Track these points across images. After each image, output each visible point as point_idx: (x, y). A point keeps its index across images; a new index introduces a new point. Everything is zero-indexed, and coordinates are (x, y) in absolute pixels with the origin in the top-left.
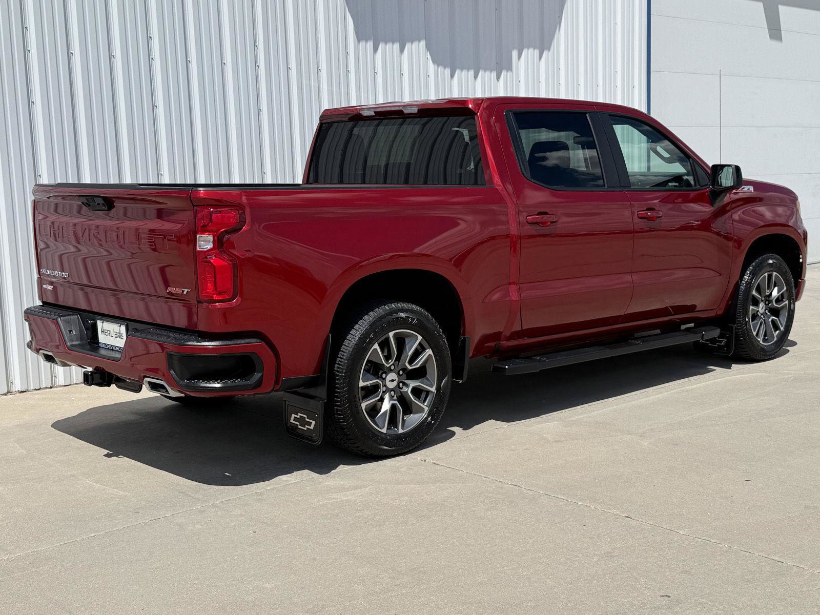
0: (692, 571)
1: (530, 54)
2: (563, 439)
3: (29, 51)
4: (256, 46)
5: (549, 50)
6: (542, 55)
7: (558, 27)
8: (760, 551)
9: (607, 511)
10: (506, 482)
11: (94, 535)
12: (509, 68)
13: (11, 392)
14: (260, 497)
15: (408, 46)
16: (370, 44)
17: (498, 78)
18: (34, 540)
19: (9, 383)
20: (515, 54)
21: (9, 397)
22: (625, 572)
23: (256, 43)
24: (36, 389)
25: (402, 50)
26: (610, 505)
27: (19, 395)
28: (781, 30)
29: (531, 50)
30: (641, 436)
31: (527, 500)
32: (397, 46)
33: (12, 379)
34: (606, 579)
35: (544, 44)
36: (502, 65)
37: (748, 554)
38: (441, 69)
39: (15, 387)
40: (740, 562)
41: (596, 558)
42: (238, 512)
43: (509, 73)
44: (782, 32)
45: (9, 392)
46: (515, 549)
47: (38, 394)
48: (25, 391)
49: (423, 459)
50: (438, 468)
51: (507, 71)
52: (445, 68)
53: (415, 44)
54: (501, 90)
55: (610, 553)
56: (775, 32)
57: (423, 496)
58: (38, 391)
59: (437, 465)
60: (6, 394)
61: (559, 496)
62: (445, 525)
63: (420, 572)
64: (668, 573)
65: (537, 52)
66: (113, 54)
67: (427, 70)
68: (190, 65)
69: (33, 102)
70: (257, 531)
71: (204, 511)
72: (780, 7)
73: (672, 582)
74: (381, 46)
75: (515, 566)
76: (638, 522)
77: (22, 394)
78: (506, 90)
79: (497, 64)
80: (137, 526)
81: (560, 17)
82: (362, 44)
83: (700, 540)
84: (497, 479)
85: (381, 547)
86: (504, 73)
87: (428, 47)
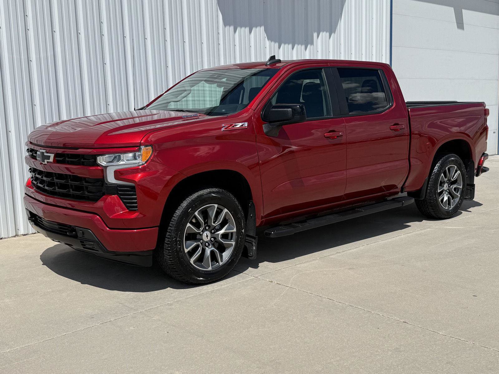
0: (453, 362)
1: (324, 35)
2: (354, 267)
3: (28, 29)
4: (165, 28)
5: (335, 33)
6: (331, 36)
7: (340, 19)
8: (493, 347)
9: (391, 318)
10: (324, 296)
11: (65, 334)
12: (312, 43)
13: (18, 235)
14: (170, 307)
15: (254, 29)
16: (232, 28)
17: (306, 49)
18: (27, 338)
19: (16, 229)
20: (315, 35)
21: (17, 238)
22: (410, 363)
23: (165, 26)
24: (33, 233)
25: (250, 32)
26: (392, 313)
27: (23, 237)
28: (463, 24)
29: (324, 33)
30: (403, 265)
31: (339, 310)
32: (247, 29)
33: (18, 227)
34: (399, 369)
35: (332, 30)
36: (308, 42)
37: (486, 349)
38: (273, 43)
39: (20, 232)
40: (482, 355)
41: (390, 353)
42: (156, 318)
43: (312, 46)
44: (464, 25)
45: (17, 235)
46: (336, 345)
47: (34, 236)
48: (27, 235)
49: (270, 281)
50: (280, 286)
51: (311, 45)
52: (275, 43)
53: (258, 28)
54: (307, 55)
55: (398, 349)
56: (460, 25)
57: (273, 307)
58: (35, 235)
59: (279, 284)
60: (14, 237)
61: (359, 307)
62: (289, 328)
63: (277, 363)
64: (438, 364)
65: (328, 34)
66: (79, 32)
67: (265, 44)
68: (125, 39)
69: (31, 60)
70: (170, 332)
71: (135, 317)
72: (463, 10)
73: (442, 370)
74: (238, 29)
75: (338, 358)
76: (412, 326)
77: (25, 236)
78: (310, 55)
79: (305, 41)
80: (93, 327)
81: (341, 14)
82: (227, 27)
83: (454, 339)
84: (318, 295)
85: (249, 343)
86: (309, 46)
87: (266, 30)
